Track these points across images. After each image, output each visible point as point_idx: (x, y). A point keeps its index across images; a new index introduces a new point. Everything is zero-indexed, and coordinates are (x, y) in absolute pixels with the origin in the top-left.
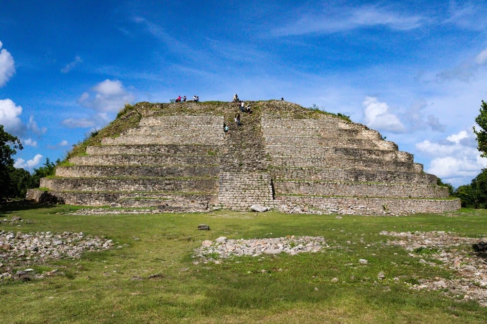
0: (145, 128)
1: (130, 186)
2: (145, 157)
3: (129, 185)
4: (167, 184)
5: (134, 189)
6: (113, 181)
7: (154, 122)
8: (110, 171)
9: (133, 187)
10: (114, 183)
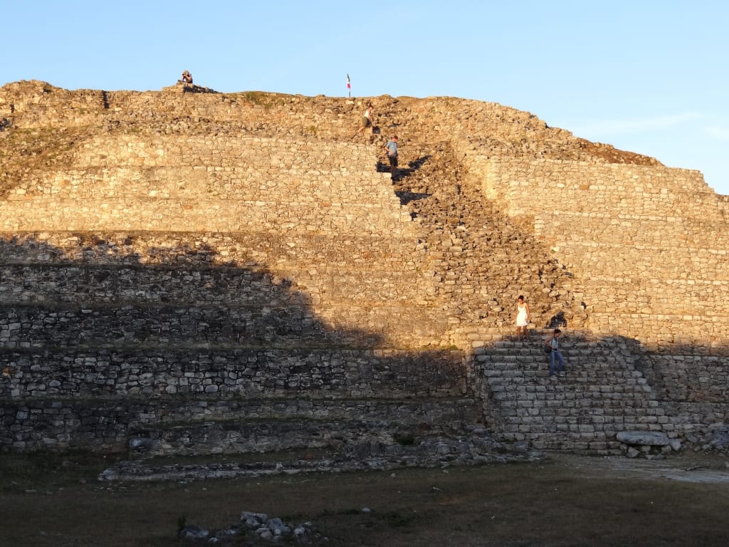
0: (122, 173)
1: (161, 378)
2: (175, 275)
3: (156, 373)
4: (296, 370)
5: (178, 387)
6: (90, 361)
7: (142, 154)
8: (54, 324)
9: (172, 381)
10: (93, 369)
